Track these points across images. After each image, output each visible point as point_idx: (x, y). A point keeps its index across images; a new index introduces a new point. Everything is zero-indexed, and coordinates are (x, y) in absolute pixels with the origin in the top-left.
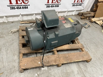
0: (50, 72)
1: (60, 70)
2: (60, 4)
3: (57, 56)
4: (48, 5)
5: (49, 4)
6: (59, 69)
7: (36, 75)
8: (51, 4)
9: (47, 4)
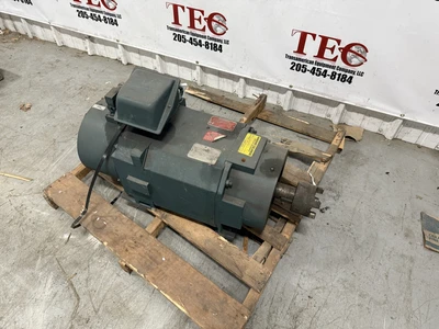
0: (95, 259)
1: (119, 280)
2: (361, 74)
3: (138, 235)
4: (297, 62)
5: (303, 57)
6: (118, 275)
7: (66, 236)
8: (314, 60)
9: (295, 55)
